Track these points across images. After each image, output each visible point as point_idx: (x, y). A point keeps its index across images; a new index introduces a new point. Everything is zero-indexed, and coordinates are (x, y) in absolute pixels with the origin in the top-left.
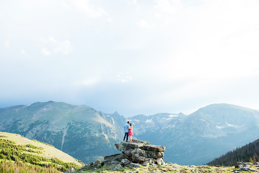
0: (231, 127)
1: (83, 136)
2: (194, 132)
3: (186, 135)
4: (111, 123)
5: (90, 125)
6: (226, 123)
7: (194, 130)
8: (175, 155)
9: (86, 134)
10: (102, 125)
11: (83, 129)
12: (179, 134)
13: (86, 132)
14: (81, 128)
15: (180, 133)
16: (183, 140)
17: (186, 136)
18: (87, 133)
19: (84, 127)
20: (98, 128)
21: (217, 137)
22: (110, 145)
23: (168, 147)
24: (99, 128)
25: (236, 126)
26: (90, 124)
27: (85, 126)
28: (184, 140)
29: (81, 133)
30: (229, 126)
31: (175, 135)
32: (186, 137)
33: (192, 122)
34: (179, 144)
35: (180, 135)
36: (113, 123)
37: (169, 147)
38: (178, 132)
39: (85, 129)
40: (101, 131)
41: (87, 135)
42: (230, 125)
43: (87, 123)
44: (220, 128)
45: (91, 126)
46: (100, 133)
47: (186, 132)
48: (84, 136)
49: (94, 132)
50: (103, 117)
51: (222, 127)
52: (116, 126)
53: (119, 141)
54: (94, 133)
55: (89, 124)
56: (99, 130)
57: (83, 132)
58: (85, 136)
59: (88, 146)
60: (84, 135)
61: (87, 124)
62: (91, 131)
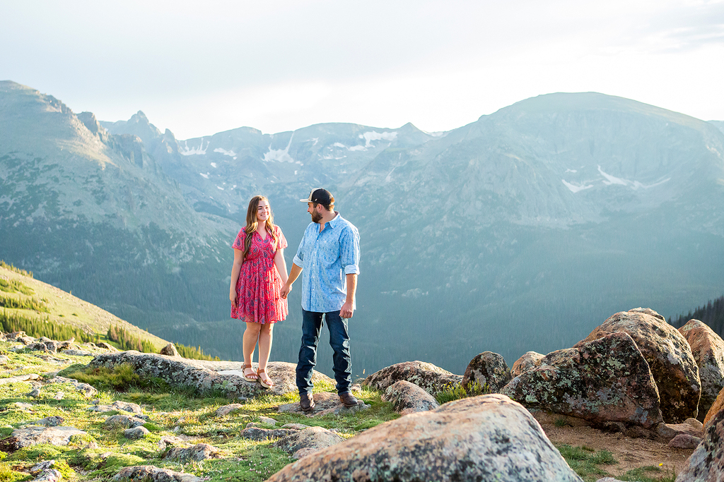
0: (617, 187)
1: (24, 218)
2: (479, 205)
3: (445, 217)
4: (133, 160)
5: (54, 172)
6: (599, 173)
7: (480, 198)
8: (404, 295)
9: (36, 208)
10: (103, 169)
11: (22, 187)
12: (416, 210)
13: (36, 201)
14: (13, 184)
15: (419, 206)
16: (435, 235)
17: (448, 221)
18: (40, 206)
19: (28, 180)
20: (89, 186)
21: (569, 226)
22: (145, 254)
23: (373, 263)
24: (94, 184)
25: (637, 184)
26: (50, 168)
27: (31, 173)
28: (438, 233)
29: (14, 204)
30: (608, 183)
31: (402, 214)
32: (448, 225)
33: (471, 163)
34: (416, 249)
35: (420, 214)
36: (145, 162)
37: (378, 260)
38: (411, 201)
39: (30, 188)
40: (104, 198)
41: (43, 215)
42: (612, 180)
43: (39, 160)
44: (574, 188)
45: (58, 175)
46: (99, 203)
47: (448, 203)
48: (32, 220)
49: (75, 199)
50: (100, 135)
51: (582, 188)
52: (156, 174)
53: (183, 240)
54: (74, 204)
55: (45, 166)
56: (94, 192)
57: (22, 202)
58: (35, 219)
59: (51, 260)
60: (29, 213)
61: (36, 166)
62: (59, 199)
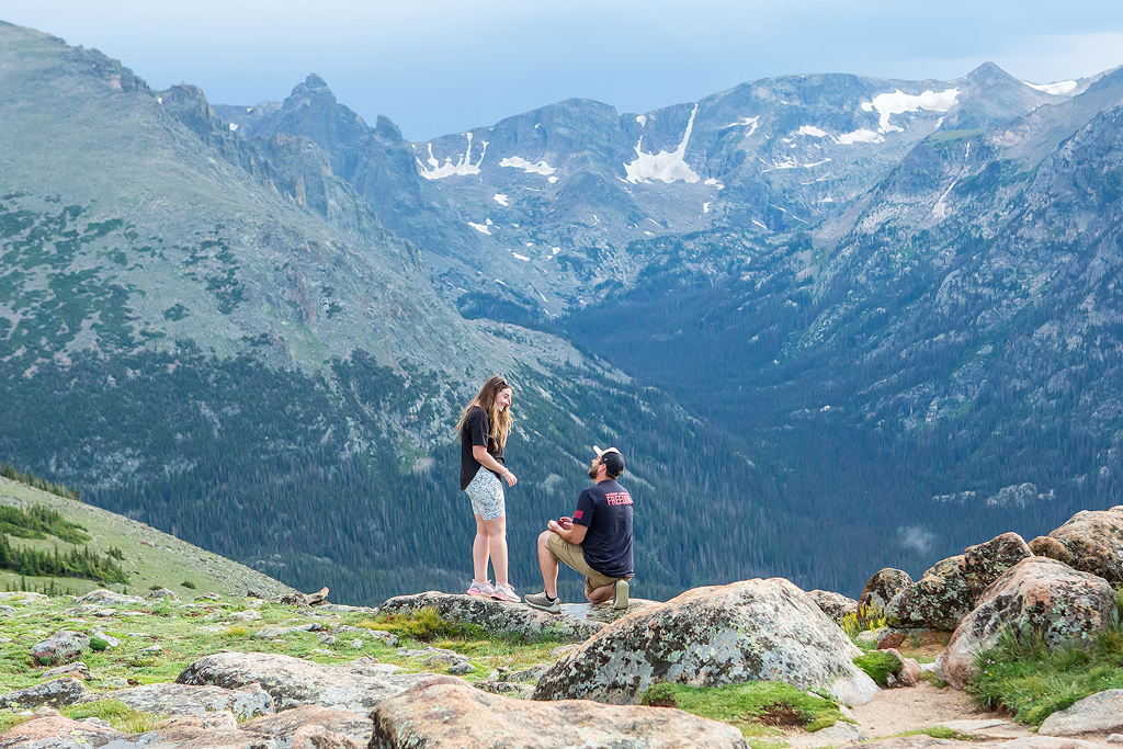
1: (49, 355)
3: (1090, 299)
4: (302, 200)
5: (113, 240)
8: (992, 501)
9: (75, 329)
11: (38, 279)
12: (1014, 286)
13: (74, 315)
14: (16, 275)
15: (1021, 274)
16: (1065, 345)
17: (1097, 309)
18: (85, 324)
19: (53, 262)
20: (199, 269)
22: (345, 431)
23: (910, 424)
24: (212, 265)
26: (103, 229)
27: (58, 245)
28: (1073, 342)
29: (23, 324)
31: (978, 296)
32: (1097, 319)
34: (1018, 384)
35: (1026, 295)
36: (332, 202)
37: (922, 417)
38: (1000, 263)
39: (58, 282)
40: (238, 296)
41: (93, 346)
43: (76, 212)
45: (125, 247)
46: (226, 311)
47: (1096, 262)
48: (67, 361)
49: (169, 303)
52: (362, 231)
53: (436, 391)
54: (167, 315)
55: (91, 226)
56: (214, 284)
57: (41, 317)
58: (75, 356)
59: (118, 456)
60: (60, 344)
61: (69, 227)
62: (129, 304)
